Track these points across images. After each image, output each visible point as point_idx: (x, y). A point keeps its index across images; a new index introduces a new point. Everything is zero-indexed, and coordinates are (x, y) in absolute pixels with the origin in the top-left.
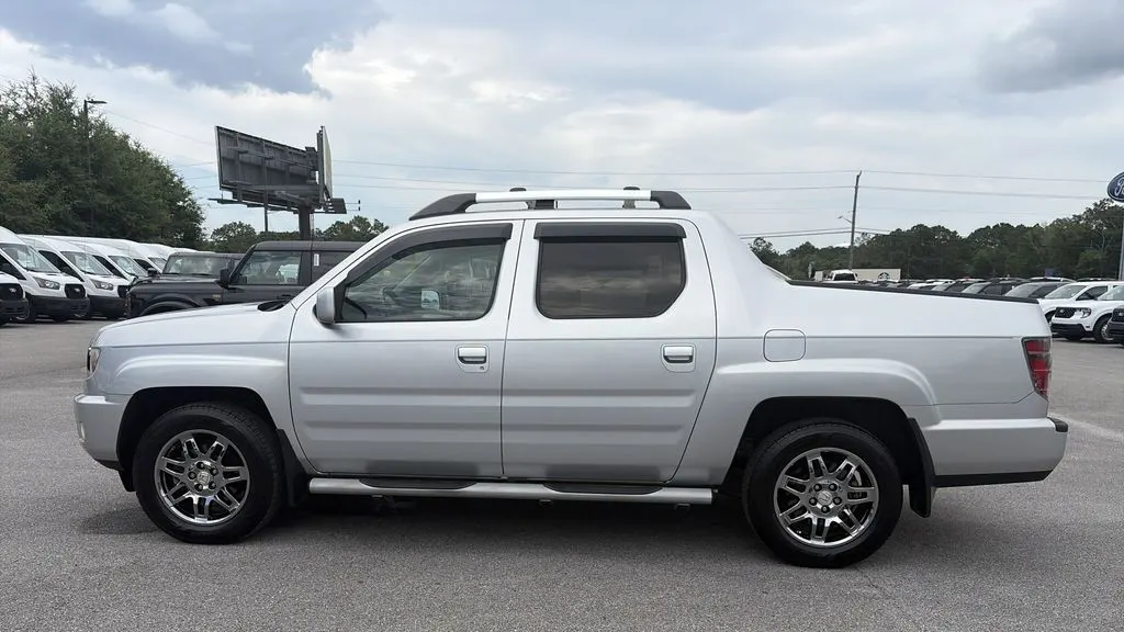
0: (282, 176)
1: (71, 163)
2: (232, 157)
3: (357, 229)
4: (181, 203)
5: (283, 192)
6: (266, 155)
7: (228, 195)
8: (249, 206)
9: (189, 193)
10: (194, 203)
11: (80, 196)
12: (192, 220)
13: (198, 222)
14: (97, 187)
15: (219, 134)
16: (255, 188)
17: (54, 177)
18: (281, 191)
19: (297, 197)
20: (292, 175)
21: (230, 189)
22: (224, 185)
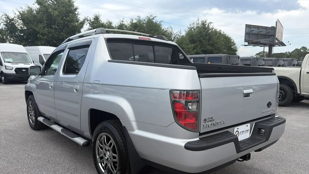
0: (265, 36)
1: (203, 39)
2: (249, 32)
3: (302, 51)
4: (232, 47)
5: (263, 41)
6: (260, 30)
7: (247, 44)
8: (253, 46)
9: (235, 44)
10: (236, 47)
11: (204, 47)
12: (234, 51)
13: (236, 52)
14: (208, 44)
15: (246, 26)
16: (255, 41)
17: (198, 43)
18: (262, 41)
19: (268, 42)
20: (269, 35)
21: (247, 42)
22: (246, 41)
